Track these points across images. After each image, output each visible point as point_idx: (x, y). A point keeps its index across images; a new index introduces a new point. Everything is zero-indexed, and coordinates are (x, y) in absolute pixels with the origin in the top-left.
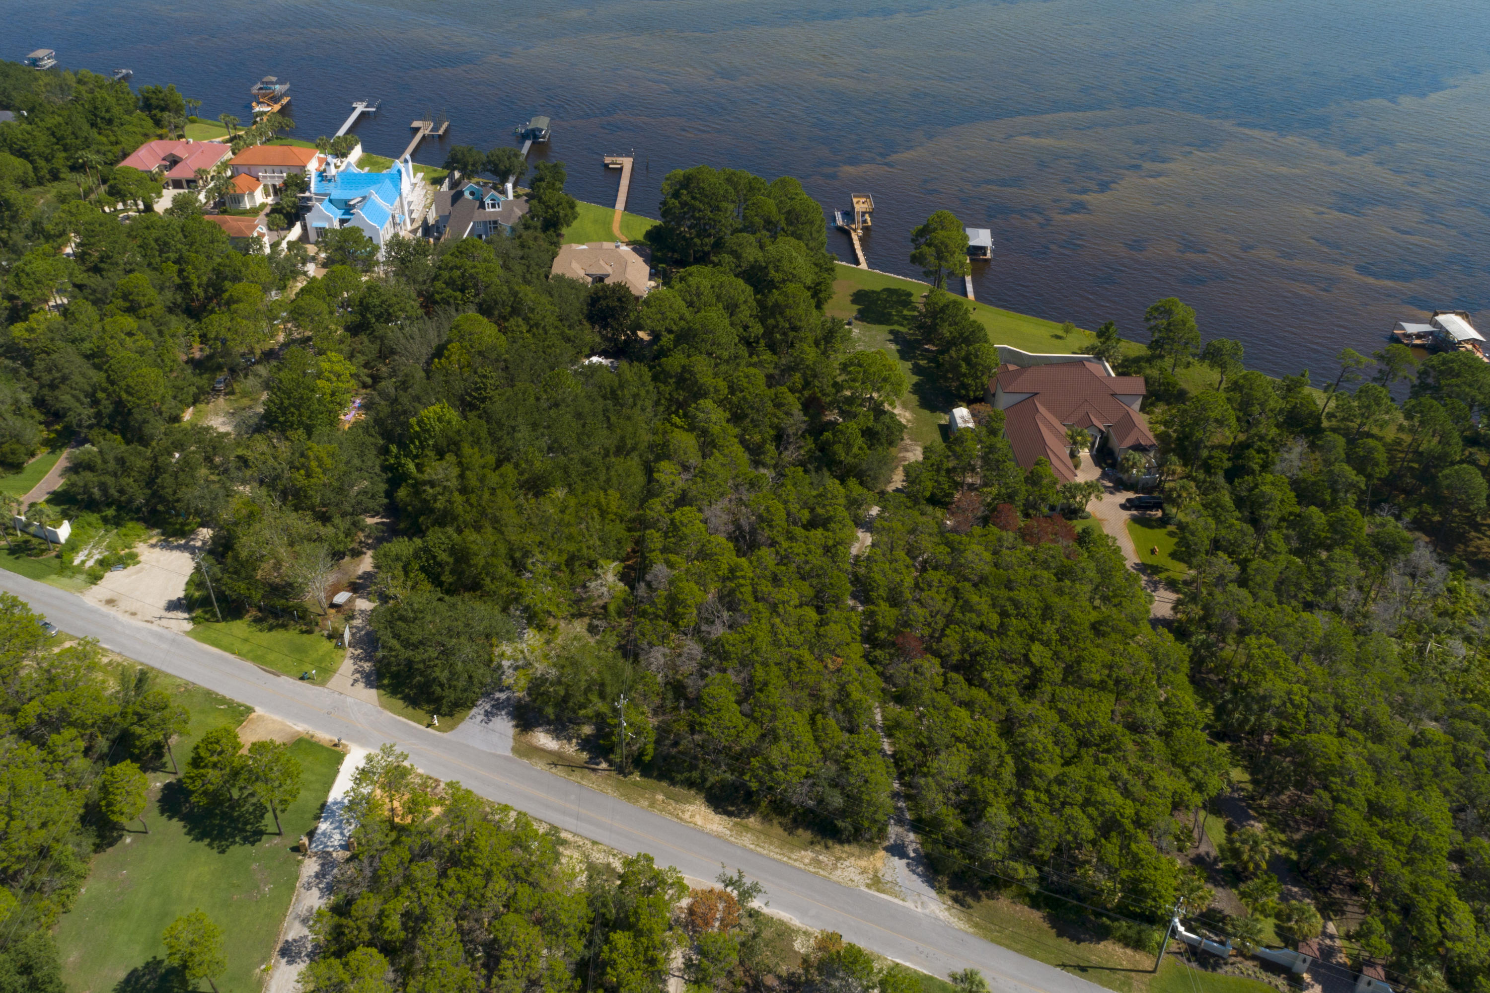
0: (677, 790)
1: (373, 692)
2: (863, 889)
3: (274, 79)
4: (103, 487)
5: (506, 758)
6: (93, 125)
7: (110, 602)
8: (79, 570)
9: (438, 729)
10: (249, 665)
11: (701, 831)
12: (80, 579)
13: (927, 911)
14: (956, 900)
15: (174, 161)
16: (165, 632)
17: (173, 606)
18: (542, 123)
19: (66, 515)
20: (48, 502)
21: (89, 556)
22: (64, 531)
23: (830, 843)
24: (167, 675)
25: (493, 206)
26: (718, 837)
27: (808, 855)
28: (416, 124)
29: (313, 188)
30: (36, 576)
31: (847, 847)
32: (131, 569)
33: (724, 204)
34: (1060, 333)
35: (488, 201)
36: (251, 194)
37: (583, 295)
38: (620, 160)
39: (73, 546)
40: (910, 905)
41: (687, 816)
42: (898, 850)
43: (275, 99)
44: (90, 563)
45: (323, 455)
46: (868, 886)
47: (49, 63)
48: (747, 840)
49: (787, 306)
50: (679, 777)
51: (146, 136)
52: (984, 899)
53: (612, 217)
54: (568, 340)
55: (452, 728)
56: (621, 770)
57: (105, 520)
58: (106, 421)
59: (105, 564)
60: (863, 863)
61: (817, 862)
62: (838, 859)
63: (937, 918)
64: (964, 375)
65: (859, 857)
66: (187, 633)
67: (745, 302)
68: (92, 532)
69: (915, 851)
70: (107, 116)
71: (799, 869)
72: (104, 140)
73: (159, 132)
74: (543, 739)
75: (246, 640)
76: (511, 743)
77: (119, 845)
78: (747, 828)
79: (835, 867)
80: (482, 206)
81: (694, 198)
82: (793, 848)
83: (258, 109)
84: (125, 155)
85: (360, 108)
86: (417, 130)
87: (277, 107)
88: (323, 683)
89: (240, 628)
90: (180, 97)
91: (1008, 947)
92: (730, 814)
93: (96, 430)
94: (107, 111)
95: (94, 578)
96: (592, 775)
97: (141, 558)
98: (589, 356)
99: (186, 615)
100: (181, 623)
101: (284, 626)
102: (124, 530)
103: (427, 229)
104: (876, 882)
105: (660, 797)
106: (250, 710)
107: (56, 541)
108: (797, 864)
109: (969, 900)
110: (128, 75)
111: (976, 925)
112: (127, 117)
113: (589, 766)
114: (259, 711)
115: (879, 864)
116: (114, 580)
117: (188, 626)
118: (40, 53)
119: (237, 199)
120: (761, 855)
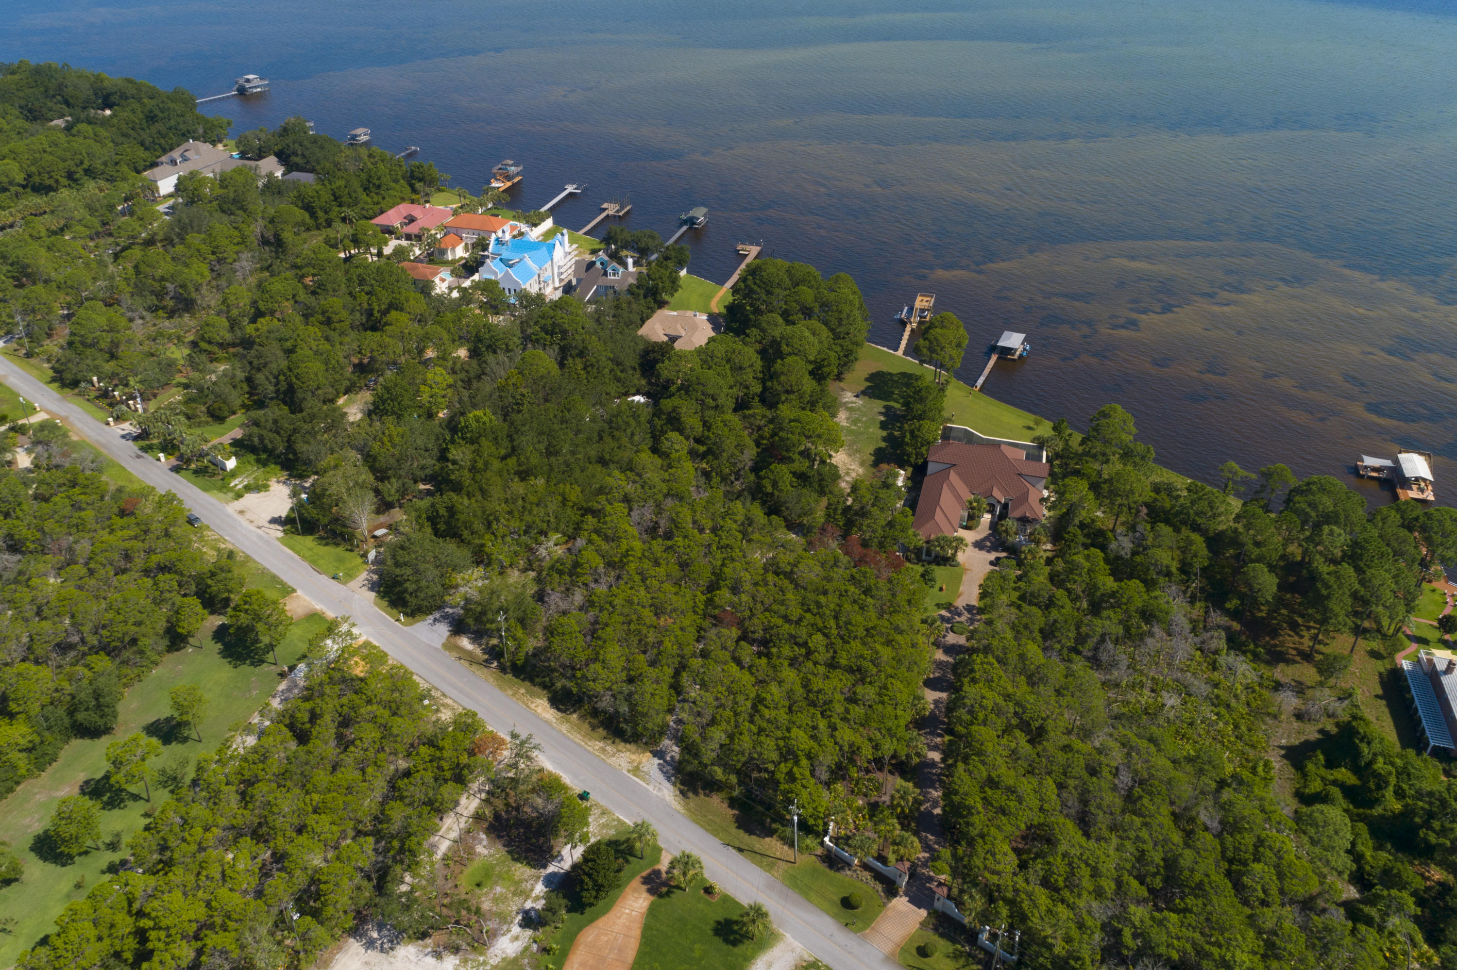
0: (537, 689)
1: (373, 594)
2: (625, 772)
3: (510, 162)
4: (261, 438)
5: (436, 649)
6: (365, 189)
7: (241, 512)
8: (231, 490)
9: (402, 624)
10: (306, 565)
11: (537, 716)
12: (231, 495)
13: (659, 794)
14: (681, 792)
15: (411, 220)
16: (264, 535)
17: (274, 521)
18: (700, 214)
19: (236, 454)
20: (231, 444)
21: (241, 482)
22: (231, 464)
23: (617, 740)
24: (255, 562)
25: (614, 275)
26: (547, 722)
27: (601, 744)
28: (605, 206)
29: (490, 249)
30: (205, 489)
31: (628, 746)
32: (262, 494)
33: (777, 291)
34: (1032, 425)
35: (609, 271)
36: (453, 249)
37: (641, 347)
38: (748, 248)
39: (233, 474)
40: (650, 788)
41: (533, 706)
42: (659, 754)
43: (508, 178)
44: (240, 486)
45: (394, 434)
46: (629, 771)
47: (364, 138)
48: (564, 728)
49: (782, 373)
50: (538, 680)
51: (403, 199)
52: (702, 796)
53: (717, 292)
54: (618, 380)
55: (411, 624)
56: (503, 669)
57: (258, 461)
58: (282, 396)
59: (248, 489)
60: (634, 757)
61: (603, 750)
62: (619, 751)
63: (664, 800)
64: (907, 444)
65: (633, 753)
66: (278, 539)
67: (751, 366)
68: (249, 467)
69: (672, 757)
70: (377, 182)
71: (589, 752)
72: (369, 200)
73: (414, 197)
74: (465, 643)
75: (310, 549)
76: (444, 640)
77: (183, 651)
78: (568, 721)
79: (613, 756)
80: (605, 274)
81: (755, 283)
82: (592, 738)
83: (495, 184)
84: (382, 212)
85: (570, 189)
86: (605, 210)
87: (509, 184)
88: (345, 583)
89: (309, 541)
90: (436, 172)
91: (702, 826)
92: (559, 710)
93: (275, 401)
94: (379, 179)
95: (239, 496)
96: (485, 670)
97: (271, 489)
98: (634, 395)
99: (280, 528)
100: (277, 532)
101: (337, 545)
102: (268, 469)
103: (568, 288)
104: (636, 770)
105: (522, 691)
106: (294, 591)
107: (224, 469)
108: (589, 748)
109: (690, 794)
110: (415, 152)
111: (689, 810)
112: (393, 185)
113: (486, 663)
114: (299, 592)
115: (644, 760)
116: (250, 499)
117: (280, 534)
118: (359, 131)
119: (443, 252)
120: (568, 738)
